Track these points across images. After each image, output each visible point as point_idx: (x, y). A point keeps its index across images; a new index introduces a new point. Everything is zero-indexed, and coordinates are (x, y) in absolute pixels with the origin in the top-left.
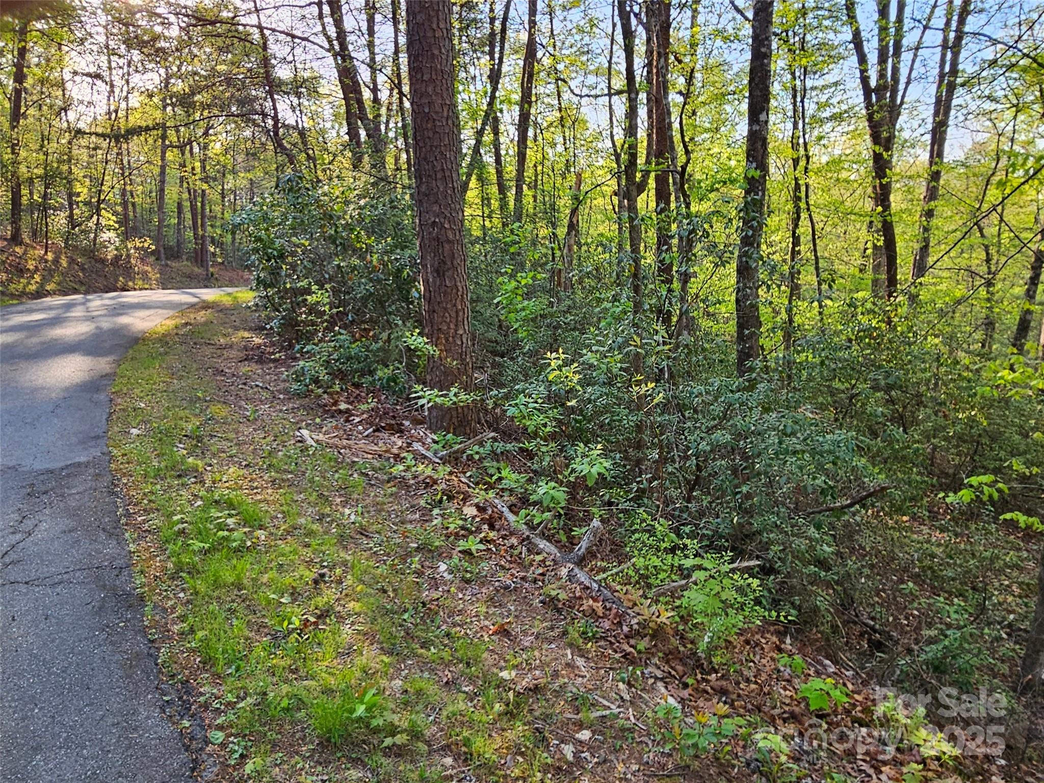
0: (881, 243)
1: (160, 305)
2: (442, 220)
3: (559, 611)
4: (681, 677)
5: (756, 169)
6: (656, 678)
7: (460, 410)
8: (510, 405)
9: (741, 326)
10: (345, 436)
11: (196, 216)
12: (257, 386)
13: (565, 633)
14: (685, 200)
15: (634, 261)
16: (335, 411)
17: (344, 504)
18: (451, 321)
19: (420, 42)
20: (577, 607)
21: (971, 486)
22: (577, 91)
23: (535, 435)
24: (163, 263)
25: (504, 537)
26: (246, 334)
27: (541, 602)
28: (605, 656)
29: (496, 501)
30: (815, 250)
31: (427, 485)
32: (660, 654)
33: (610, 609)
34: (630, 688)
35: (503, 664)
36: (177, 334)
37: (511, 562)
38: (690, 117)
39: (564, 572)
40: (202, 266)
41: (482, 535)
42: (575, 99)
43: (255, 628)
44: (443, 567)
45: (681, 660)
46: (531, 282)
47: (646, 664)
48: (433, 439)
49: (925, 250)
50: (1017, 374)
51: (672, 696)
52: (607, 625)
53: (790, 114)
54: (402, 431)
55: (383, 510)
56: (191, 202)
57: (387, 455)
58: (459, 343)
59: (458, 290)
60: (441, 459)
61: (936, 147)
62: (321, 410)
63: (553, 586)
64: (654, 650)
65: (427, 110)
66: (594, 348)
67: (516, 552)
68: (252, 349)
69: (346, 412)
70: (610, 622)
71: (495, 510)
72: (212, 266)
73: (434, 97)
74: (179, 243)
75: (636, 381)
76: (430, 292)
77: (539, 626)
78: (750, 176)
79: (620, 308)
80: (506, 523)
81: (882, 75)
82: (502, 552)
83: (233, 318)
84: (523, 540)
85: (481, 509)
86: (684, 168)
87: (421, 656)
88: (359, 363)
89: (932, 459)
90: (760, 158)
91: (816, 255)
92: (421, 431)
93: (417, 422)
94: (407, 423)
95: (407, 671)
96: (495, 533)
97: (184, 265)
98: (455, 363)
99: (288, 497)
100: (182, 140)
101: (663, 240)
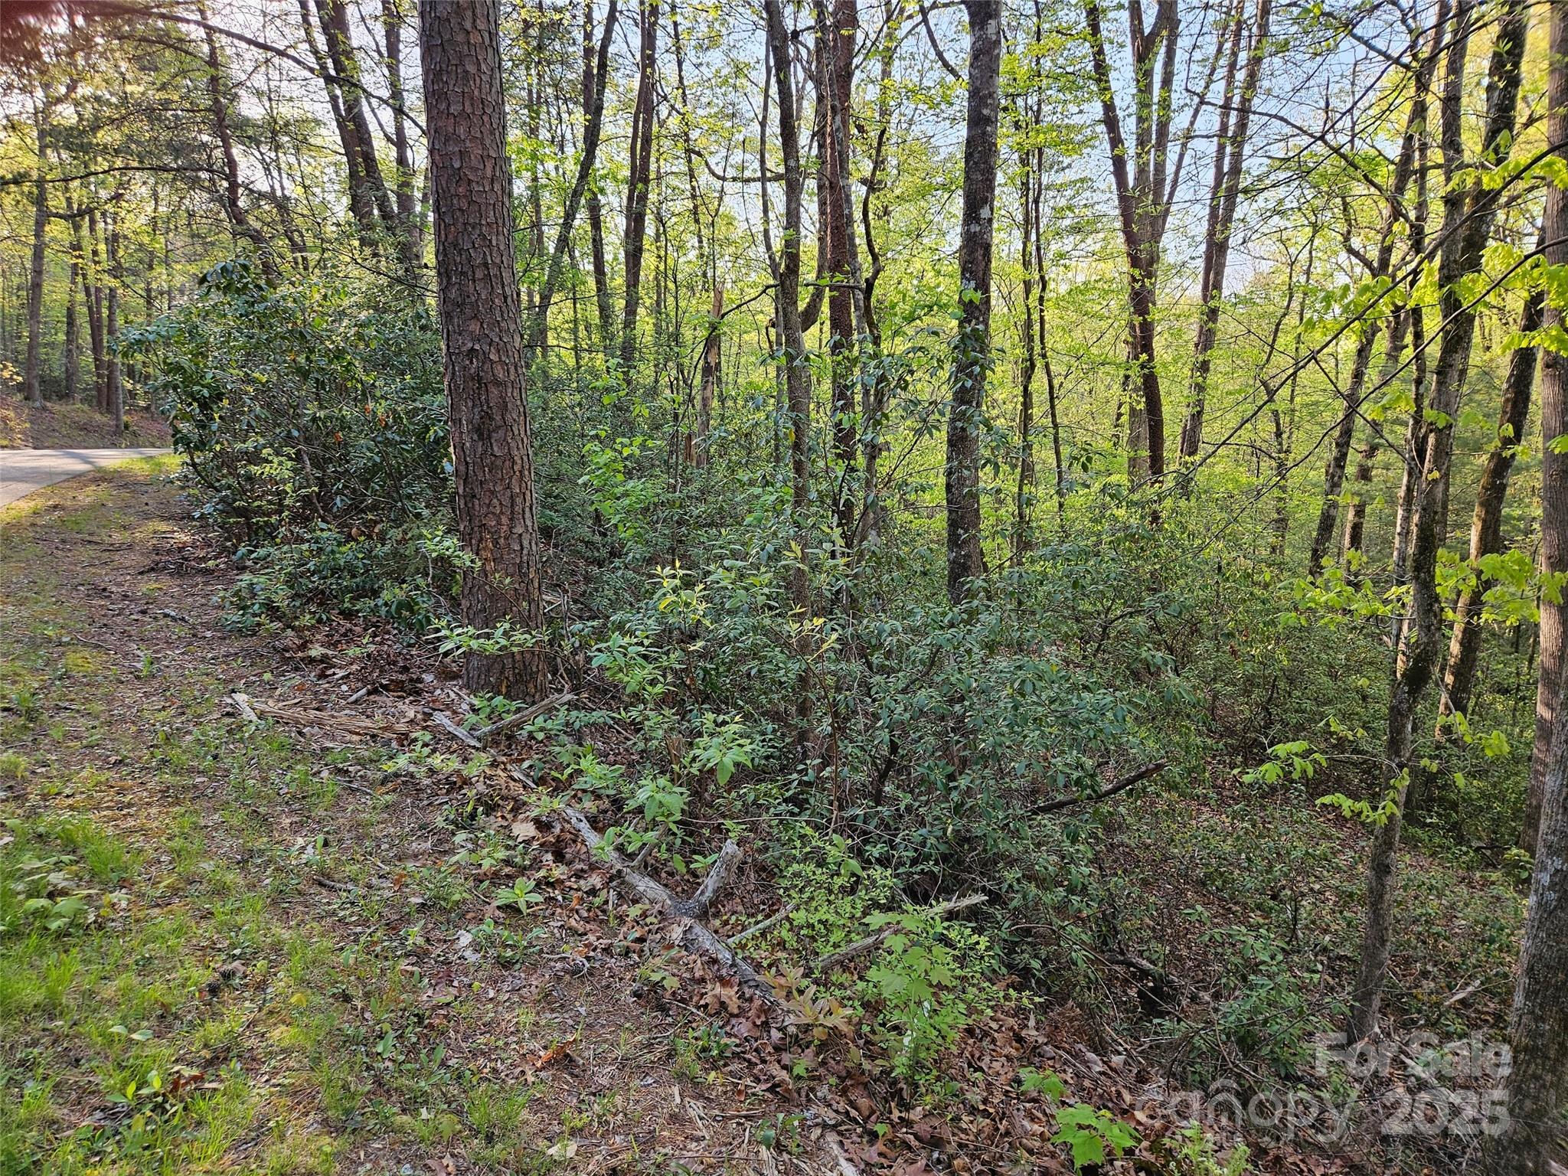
0: (1142, 406)
1: (18, 474)
2: (486, 348)
3: (663, 1009)
4: (866, 1119)
5: (976, 290)
6: (825, 1126)
7: (518, 657)
8: (599, 650)
9: (953, 524)
10: (315, 704)
11: (100, 328)
12: (166, 616)
13: (671, 1054)
14: (871, 331)
15: (795, 424)
16: (302, 659)
17: (296, 828)
18: (502, 513)
19: (444, 50)
20: (695, 999)
21: (1277, 757)
22: (719, 172)
23: (637, 698)
24: (37, 404)
25: (579, 875)
26: (163, 527)
27: (635, 994)
28: (740, 1092)
29: (569, 811)
30: (1054, 415)
31: (453, 787)
32: (833, 1080)
33: (751, 1000)
34: (780, 1153)
35: (557, 1129)
36: (33, 525)
37: (587, 920)
38: (880, 218)
39: (676, 933)
40: (109, 411)
41: (542, 873)
42: (718, 184)
43: (74, 1096)
44: (465, 939)
45: (866, 1085)
46: (637, 452)
47: (809, 1100)
48: (472, 706)
49: (1197, 418)
50: (1332, 595)
51: (850, 1160)
52: (743, 1028)
53: (1020, 218)
54: (418, 693)
55: (367, 836)
56: (90, 308)
57: (388, 735)
58: (517, 548)
59: (514, 463)
60: (479, 740)
61: (1212, 276)
62: (277, 657)
63: (658, 961)
64: (822, 1071)
65: (457, 165)
66: (727, 563)
67: (597, 901)
68: (169, 552)
69: (322, 661)
70: (749, 1024)
71: (567, 826)
72: (128, 412)
73: (468, 144)
74: (70, 375)
75: (794, 615)
76: (467, 463)
77: (627, 1043)
78: (967, 300)
79: (776, 495)
80: (584, 849)
81: (1142, 171)
82: (573, 904)
83: (145, 499)
84: (611, 879)
85: (542, 825)
86: (870, 284)
87: (401, 1130)
88: (354, 576)
89: (1213, 710)
90: (981, 274)
91: (1054, 422)
92: (451, 691)
93: (446, 675)
94: (428, 678)
95: (369, 1166)
96: (563, 868)
97: (78, 409)
98: (508, 580)
99: (187, 820)
100: (75, 206)
101: (842, 393)
